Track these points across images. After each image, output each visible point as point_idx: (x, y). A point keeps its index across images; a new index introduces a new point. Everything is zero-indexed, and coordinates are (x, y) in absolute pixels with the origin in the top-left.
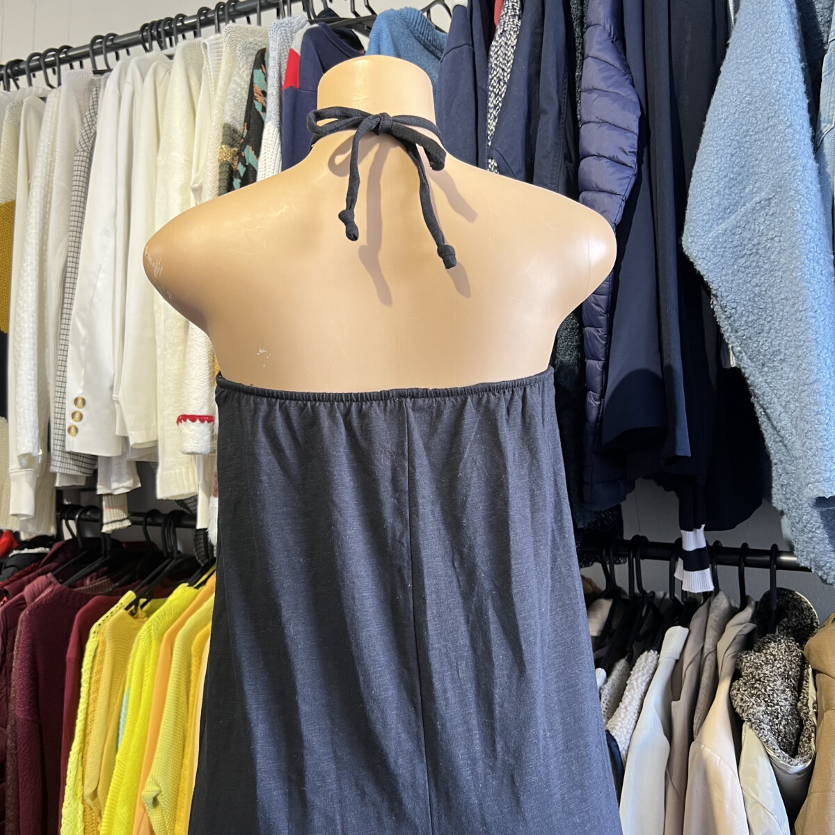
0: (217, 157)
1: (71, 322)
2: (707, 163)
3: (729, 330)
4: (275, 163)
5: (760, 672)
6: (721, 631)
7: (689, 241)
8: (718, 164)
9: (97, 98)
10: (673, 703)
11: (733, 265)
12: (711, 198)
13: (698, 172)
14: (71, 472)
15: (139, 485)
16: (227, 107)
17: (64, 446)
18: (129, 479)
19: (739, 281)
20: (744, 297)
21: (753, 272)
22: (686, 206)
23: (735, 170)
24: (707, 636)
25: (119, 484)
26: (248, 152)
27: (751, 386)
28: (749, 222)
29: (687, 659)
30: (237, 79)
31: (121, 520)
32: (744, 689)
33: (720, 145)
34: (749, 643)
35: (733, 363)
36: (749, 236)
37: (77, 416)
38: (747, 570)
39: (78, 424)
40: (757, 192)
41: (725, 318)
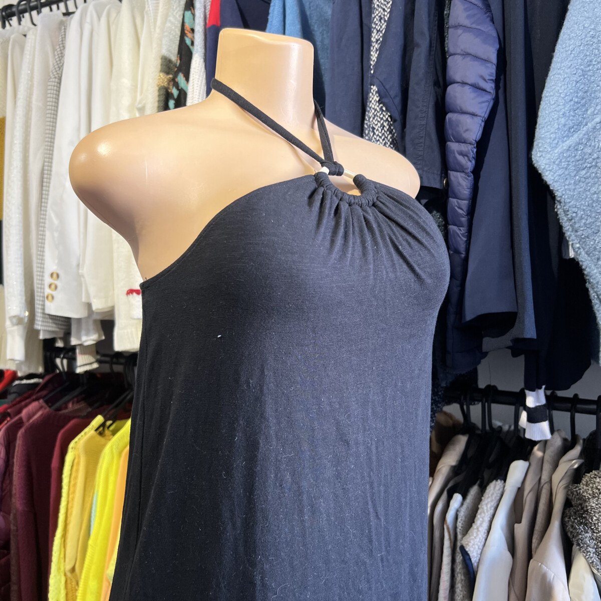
0: (156, 83)
1: (47, 213)
2: (555, 89)
3: (570, 230)
5: (588, 505)
6: (555, 466)
7: (538, 155)
8: (564, 90)
9: (65, 35)
10: (516, 525)
11: (575, 176)
12: (558, 119)
13: (547, 97)
14: (50, 329)
15: (103, 338)
16: (164, 42)
17: (44, 309)
18: (95, 334)
19: (580, 190)
20: (583, 203)
21: (592, 182)
22: (536, 125)
23: (579, 95)
24: (544, 468)
25: (90, 338)
26: (181, 78)
27: (587, 276)
28: (590, 139)
29: (528, 487)
30: (171, 18)
31: (91, 364)
32: (574, 517)
33: (567, 73)
34: (577, 476)
35: (572, 254)
36: (589, 151)
37: (53, 287)
38: (577, 416)
39: (54, 293)
40: (597, 114)
41: (567, 220)
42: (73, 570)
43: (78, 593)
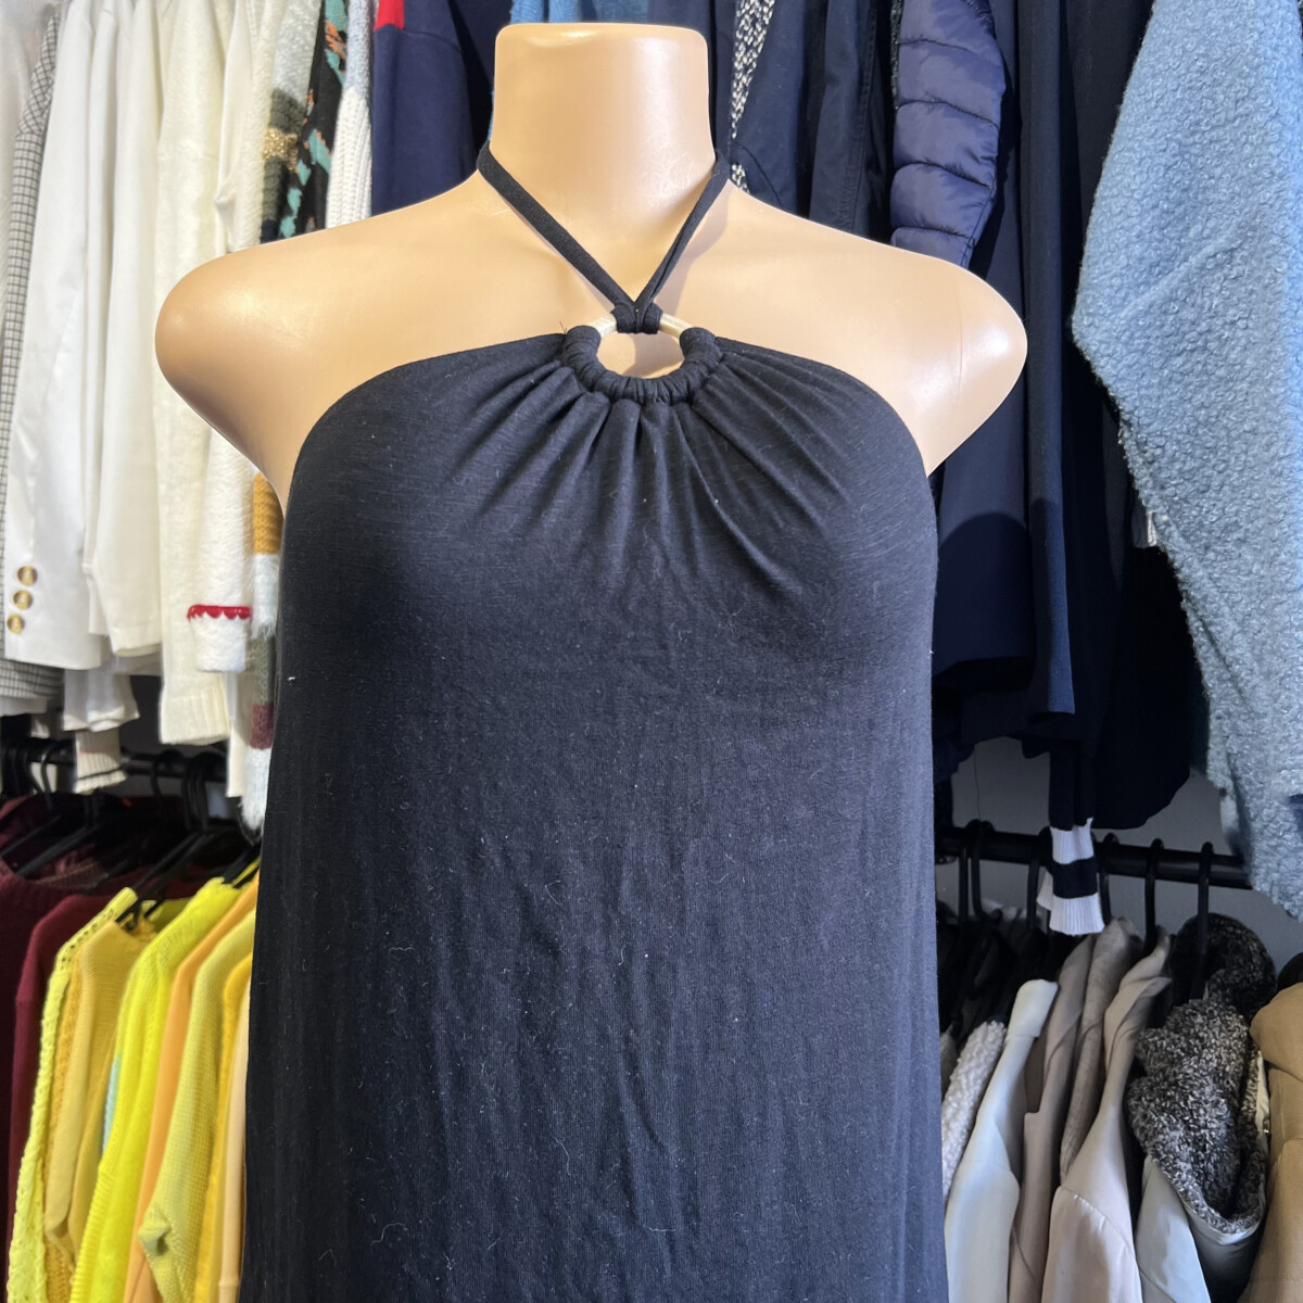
0: (261, 149)
1: (12, 436)
2: (1122, 181)
3: (1150, 484)
4: (359, 163)
5: (1177, 1071)
6: (1113, 991)
7: (1085, 323)
8: (1141, 183)
9: (56, 37)
10: (1029, 1117)
11: (1161, 368)
12: (1127, 246)
13: (1104, 198)
14: (15, 694)
15: (136, 715)
16: (278, 60)
17: (3, 650)
18: (117, 706)
19: (1170, 398)
20: (1178, 426)
21: (1196, 381)
22: (1081, 258)
23: (1172, 196)
24: (1088, 997)
25: (105, 716)
26: (315, 142)
27: (1183, 583)
28: (1193, 291)
29: (1054, 1038)
30: (297, 9)
31: (108, 773)
32: (1148, 1098)
33: (1147, 149)
34: (1156, 1013)
35: (1153, 538)
36: (1192, 317)
37: (23, 599)
38: (1160, 885)
39: (25, 614)
40: (1209, 237)
41: (1144, 463)
42: (63, 1229)
43: (74, 1280)
